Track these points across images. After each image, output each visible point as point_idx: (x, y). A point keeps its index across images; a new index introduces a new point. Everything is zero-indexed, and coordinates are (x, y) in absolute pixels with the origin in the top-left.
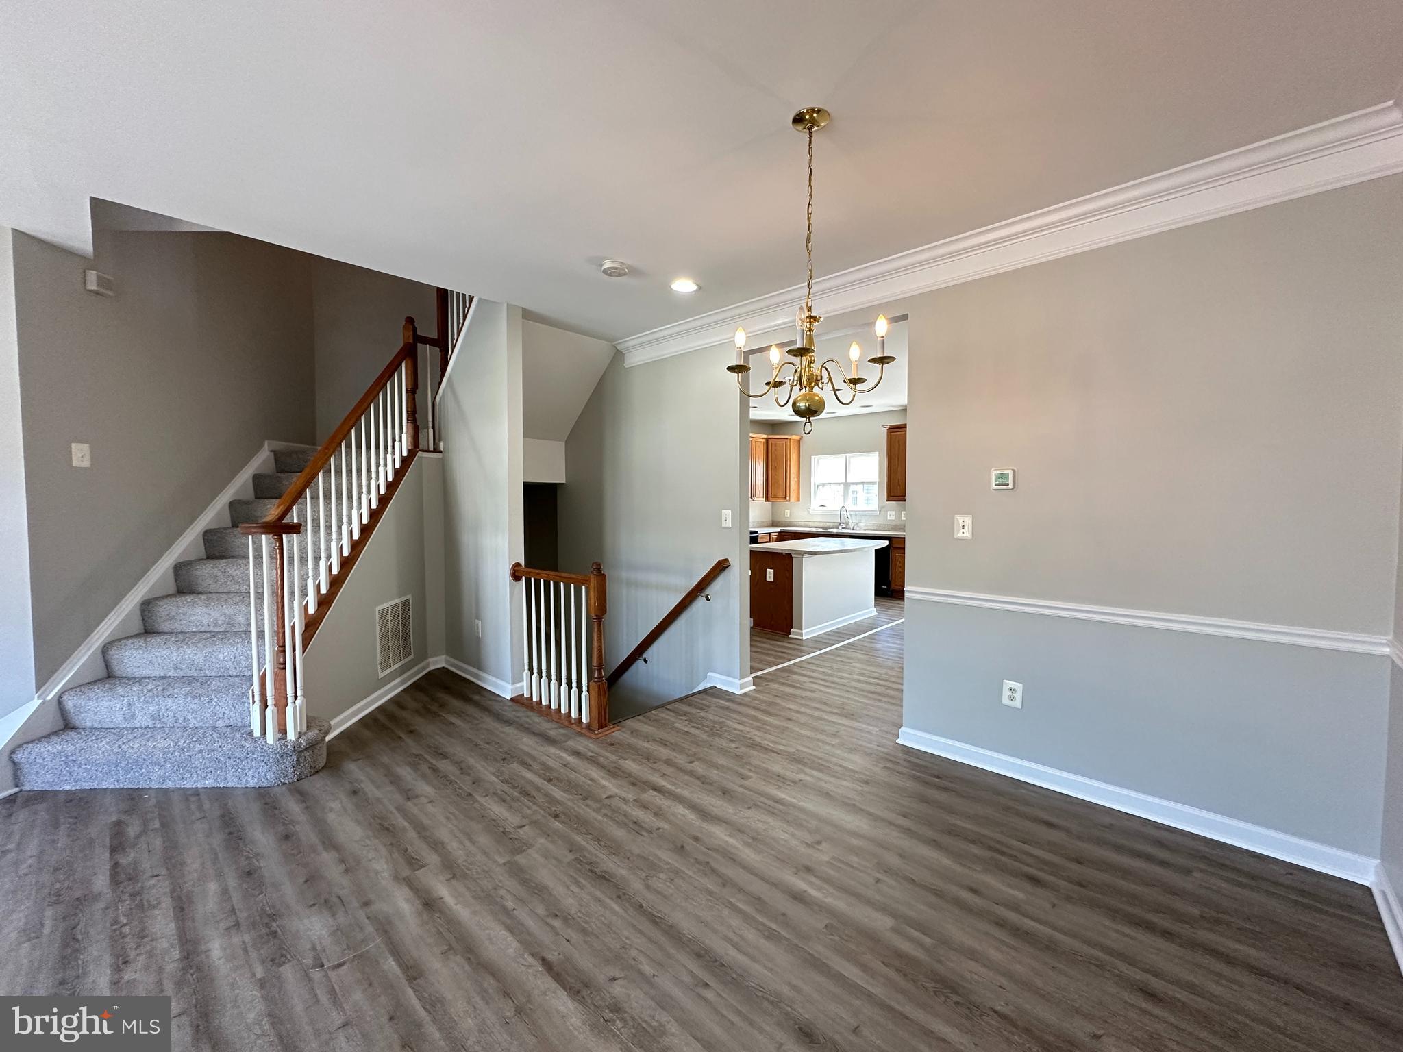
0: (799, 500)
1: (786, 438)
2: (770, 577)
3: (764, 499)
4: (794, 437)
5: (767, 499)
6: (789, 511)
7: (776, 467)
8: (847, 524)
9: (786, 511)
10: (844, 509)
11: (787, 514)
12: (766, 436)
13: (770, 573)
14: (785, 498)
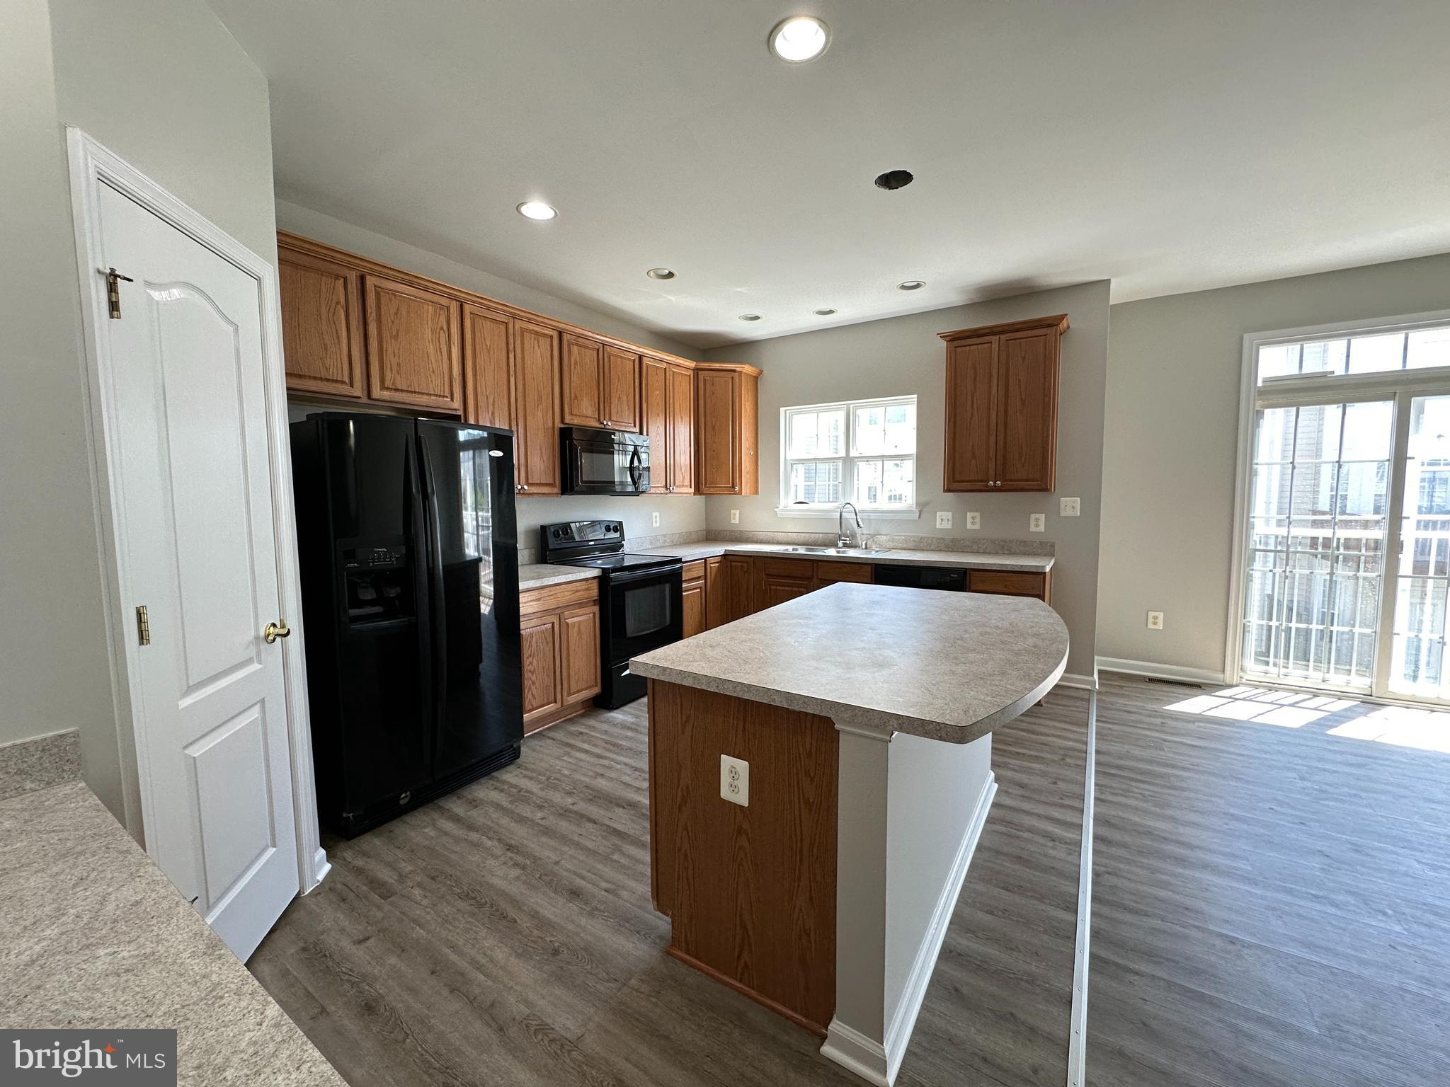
0: (756, 492)
1: (734, 371)
2: (734, 788)
3: (692, 490)
4: (747, 369)
5: (698, 491)
6: (737, 512)
7: (714, 428)
8: (853, 536)
9: (733, 511)
10: (849, 508)
11: (736, 517)
12: (692, 364)
13: (733, 771)
14: (733, 487)
